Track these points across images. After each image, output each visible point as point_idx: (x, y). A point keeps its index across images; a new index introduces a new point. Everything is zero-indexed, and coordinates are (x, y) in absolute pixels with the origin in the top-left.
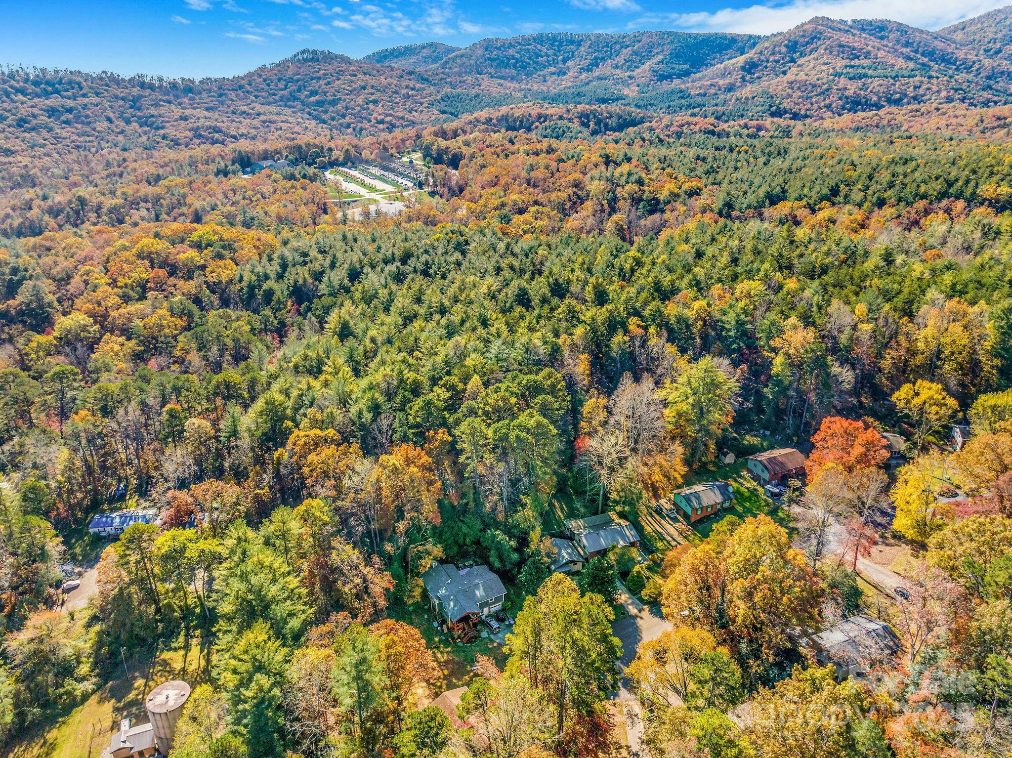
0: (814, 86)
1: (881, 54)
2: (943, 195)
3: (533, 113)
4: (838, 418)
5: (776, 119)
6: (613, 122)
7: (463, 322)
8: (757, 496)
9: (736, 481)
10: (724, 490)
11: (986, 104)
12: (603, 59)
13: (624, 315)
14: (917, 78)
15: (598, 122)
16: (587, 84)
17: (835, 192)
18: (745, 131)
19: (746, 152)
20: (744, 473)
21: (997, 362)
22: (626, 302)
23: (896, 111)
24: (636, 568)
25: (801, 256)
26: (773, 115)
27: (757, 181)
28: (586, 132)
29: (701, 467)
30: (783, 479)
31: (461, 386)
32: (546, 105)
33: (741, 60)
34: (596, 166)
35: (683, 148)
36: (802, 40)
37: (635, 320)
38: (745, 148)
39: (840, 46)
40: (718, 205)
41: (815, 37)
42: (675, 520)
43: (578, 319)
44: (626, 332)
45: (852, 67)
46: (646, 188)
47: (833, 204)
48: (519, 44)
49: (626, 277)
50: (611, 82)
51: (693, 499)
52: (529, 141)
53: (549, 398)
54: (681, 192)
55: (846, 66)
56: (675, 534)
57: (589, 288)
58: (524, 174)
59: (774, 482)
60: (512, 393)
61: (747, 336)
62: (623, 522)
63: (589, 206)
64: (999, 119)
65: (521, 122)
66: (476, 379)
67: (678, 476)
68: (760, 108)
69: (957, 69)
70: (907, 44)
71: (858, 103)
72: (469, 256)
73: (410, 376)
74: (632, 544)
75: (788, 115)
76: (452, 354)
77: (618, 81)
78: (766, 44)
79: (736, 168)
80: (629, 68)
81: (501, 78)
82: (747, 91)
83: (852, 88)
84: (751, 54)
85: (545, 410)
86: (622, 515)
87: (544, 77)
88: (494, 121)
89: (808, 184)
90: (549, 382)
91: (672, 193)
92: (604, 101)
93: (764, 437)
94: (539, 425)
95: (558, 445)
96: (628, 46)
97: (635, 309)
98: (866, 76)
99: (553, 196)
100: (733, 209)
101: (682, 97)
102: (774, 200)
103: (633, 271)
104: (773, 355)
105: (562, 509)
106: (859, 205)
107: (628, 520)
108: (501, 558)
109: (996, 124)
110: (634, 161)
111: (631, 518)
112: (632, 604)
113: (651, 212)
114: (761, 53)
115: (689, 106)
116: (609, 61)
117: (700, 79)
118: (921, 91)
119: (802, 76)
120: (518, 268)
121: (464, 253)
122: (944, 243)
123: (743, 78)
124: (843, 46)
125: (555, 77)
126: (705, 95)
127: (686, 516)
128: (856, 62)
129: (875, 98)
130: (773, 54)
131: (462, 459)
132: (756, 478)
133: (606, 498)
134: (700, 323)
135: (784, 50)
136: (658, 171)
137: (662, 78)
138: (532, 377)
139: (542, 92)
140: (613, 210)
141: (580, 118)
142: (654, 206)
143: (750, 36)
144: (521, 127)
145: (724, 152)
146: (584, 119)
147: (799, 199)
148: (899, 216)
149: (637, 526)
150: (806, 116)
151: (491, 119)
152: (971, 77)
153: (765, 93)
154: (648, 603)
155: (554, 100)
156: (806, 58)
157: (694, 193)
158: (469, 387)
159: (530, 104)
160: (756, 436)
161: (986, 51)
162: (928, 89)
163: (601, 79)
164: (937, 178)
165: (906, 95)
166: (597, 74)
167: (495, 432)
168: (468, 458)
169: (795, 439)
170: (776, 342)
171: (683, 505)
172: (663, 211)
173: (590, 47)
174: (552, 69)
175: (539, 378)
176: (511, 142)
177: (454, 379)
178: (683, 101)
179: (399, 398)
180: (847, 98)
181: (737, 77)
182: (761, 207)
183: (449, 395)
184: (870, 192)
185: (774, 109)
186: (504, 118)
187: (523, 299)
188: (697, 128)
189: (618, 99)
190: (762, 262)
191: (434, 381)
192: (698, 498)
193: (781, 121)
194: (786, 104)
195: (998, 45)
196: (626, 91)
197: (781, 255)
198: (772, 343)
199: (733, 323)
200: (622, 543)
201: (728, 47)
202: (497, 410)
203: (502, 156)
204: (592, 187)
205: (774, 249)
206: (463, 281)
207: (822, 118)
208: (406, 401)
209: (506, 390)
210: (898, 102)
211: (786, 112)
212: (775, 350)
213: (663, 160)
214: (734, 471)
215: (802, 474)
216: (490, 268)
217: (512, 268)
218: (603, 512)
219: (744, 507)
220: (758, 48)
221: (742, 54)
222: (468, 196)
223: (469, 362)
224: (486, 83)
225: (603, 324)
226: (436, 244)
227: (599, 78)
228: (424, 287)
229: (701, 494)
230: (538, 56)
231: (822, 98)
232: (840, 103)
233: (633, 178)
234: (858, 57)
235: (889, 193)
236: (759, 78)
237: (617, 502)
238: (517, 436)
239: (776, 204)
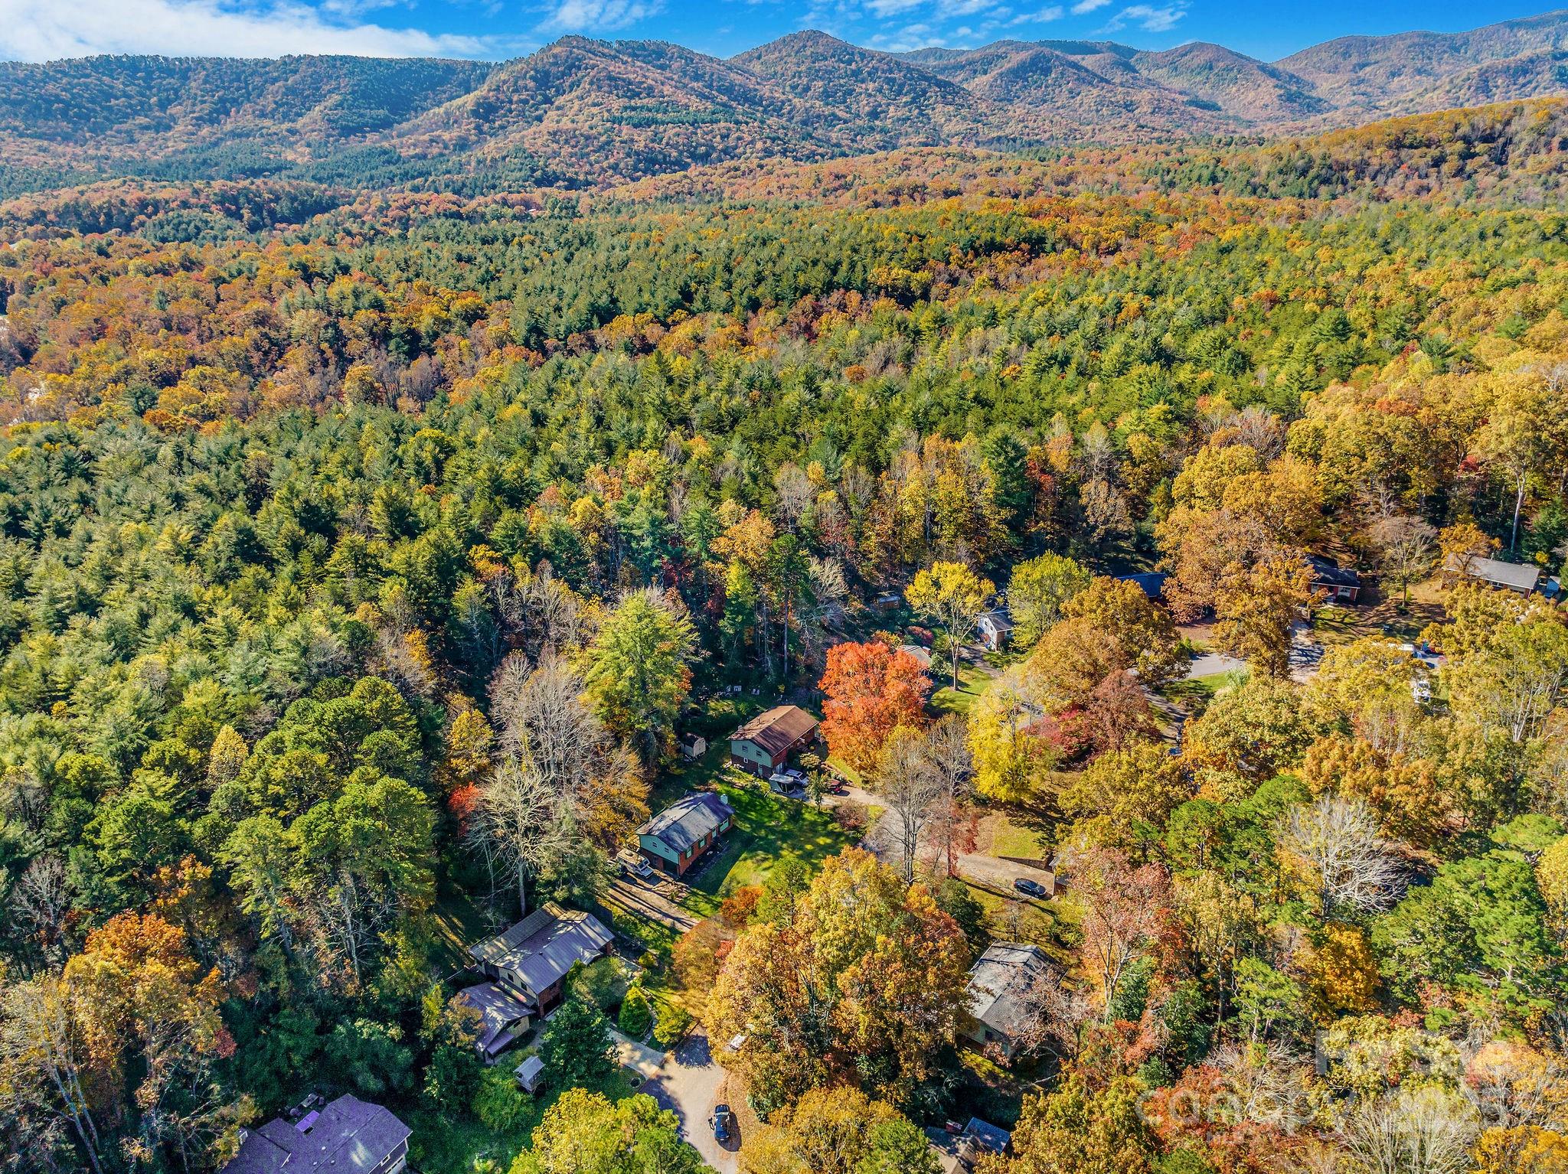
0: (587, 138)
1: (667, 90)
2: (829, 287)
3: (128, 198)
4: (847, 645)
5: (547, 190)
6: (283, 207)
7: (144, 618)
8: (761, 796)
9: (721, 781)
10: (714, 804)
11: (811, 157)
12: (235, 102)
13: (459, 544)
14: (722, 124)
15: (257, 209)
16: (216, 144)
17: (687, 295)
18: (509, 212)
19: (532, 243)
20: (728, 764)
21: (1005, 513)
22: (455, 522)
23: (710, 171)
24: (631, 995)
25: (695, 400)
26: (539, 183)
27: (569, 289)
28: (239, 229)
29: (660, 775)
30: (790, 759)
31: (194, 755)
32: (148, 184)
33: (469, 100)
34: (289, 284)
35: (429, 244)
36: (554, 70)
37: (480, 551)
38: (527, 237)
39: (610, 78)
40: (520, 332)
41: (573, 65)
42: (653, 879)
43: (378, 568)
44: (477, 575)
45: (634, 109)
46: (392, 315)
47: (692, 314)
48: (65, 74)
49: (432, 475)
50: (259, 140)
51: (675, 836)
52: (137, 250)
53: (386, 734)
54: (451, 316)
55: (625, 108)
56: (663, 904)
57: (376, 508)
58: (153, 310)
59: (780, 766)
60: (313, 745)
61: (670, 543)
62: (577, 916)
63: (298, 358)
64: (837, 177)
65: (109, 215)
66: (226, 735)
67: (640, 805)
68: (518, 174)
69: (765, 111)
70: (697, 77)
71: (653, 161)
72: (103, 482)
73: (71, 762)
74: (605, 951)
75: (561, 183)
76: (147, 692)
77: (270, 138)
78: (503, 76)
79: (526, 270)
80: (285, 117)
81: (40, 137)
82: (491, 147)
83: (642, 139)
84: (481, 92)
85: (389, 763)
86: (567, 904)
87: (129, 133)
88: (51, 217)
89: (646, 287)
90: (376, 704)
91: (437, 319)
92: (256, 173)
93: (735, 696)
94: (392, 795)
95: (431, 818)
96: (275, 81)
97: (471, 531)
98: (655, 122)
99: (226, 344)
100: (546, 337)
101: (389, 162)
102: (605, 314)
103: (439, 465)
104: (720, 565)
105: (453, 928)
106: (726, 311)
107: (581, 909)
108: (375, 1069)
109: (837, 183)
110: (355, 270)
111: (587, 904)
112: (643, 1058)
113: (412, 354)
114: (498, 89)
115: (406, 176)
116: (247, 106)
117: (410, 132)
118: (731, 142)
119: (566, 124)
120: (215, 489)
121: (88, 477)
122: (861, 354)
123: (478, 128)
124: (615, 79)
125: (151, 134)
126: (424, 157)
127: (669, 867)
128: (639, 103)
129: (675, 154)
130: (516, 91)
131: (247, 906)
132: (750, 768)
133: (531, 884)
134: (593, 537)
135: (531, 84)
136: (404, 284)
137: (347, 131)
138: (336, 703)
139: (132, 160)
140: (345, 361)
141: (221, 203)
142: (415, 345)
143: (475, 65)
144: (109, 225)
145: (499, 245)
146: (230, 205)
147: (641, 310)
148: (785, 321)
149: (602, 916)
150: (588, 183)
151: (44, 214)
152: (783, 121)
153: (519, 150)
154: (671, 1046)
155: (161, 173)
156: (567, 97)
157: (473, 316)
158: (215, 752)
159: (116, 182)
160: (723, 698)
161: (794, 88)
162: (739, 139)
163: (240, 136)
164: (815, 263)
165: (714, 148)
166: (229, 127)
167: (308, 833)
168: (258, 900)
169: (782, 688)
170: (720, 545)
171: (661, 849)
172: (431, 353)
173: (205, 82)
174: (142, 120)
175: (352, 700)
176: (102, 252)
177: (175, 745)
178: (392, 168)
179: (60, 816)
180: (637, 154)
181: (466, 128)
182: (587, 328)
183: (173, 781)
184: (735, 291)
185: (538, 174)
186: (70, 212)
187: (250, 549)
188: (431, 209)
189: (279, 169)
190: (642, 417)
191: (129, 760)
192: (682, 831)
193: (557, 192)
194: (554, 166)
195: (805, 80)
196: (290, 156)
197: (664, 402)
198: (714, 548)
199: (646, 526)
200: (587, 954)
201: (442, 81)
202: (296, 787)
203: (94, 280)
204: (296, 322)
205: (651, 396)
206: (114, 537)
207: (610, 185)
208: (80, 819)
209: (298, 742)
210: (705, 158)
211: (557, 179)
212: (724, 559)
213: (405, 265)
214: (711, 765)
215: (814, 743)
216: (161, 500)
217: (203, 490)
218: (530, 909)
219: (750, 821)
220: (492, 80)
221: (468, 91)
222: (47, 363)
223: (190, 701)
224: (13, 147)
225: (428, 568)
226: (20, 467)
227: (234, 134)
228: (24, 560)
229: (685, 823)
230: (109, 96)
231: (603, 154)
232: (631, 161)
233: (365, 300)
234: (638, 95)
235: (761, 290)
236: (502, 127)
237: (552, 884)
238: (357, 829)
239: (610, 321)
